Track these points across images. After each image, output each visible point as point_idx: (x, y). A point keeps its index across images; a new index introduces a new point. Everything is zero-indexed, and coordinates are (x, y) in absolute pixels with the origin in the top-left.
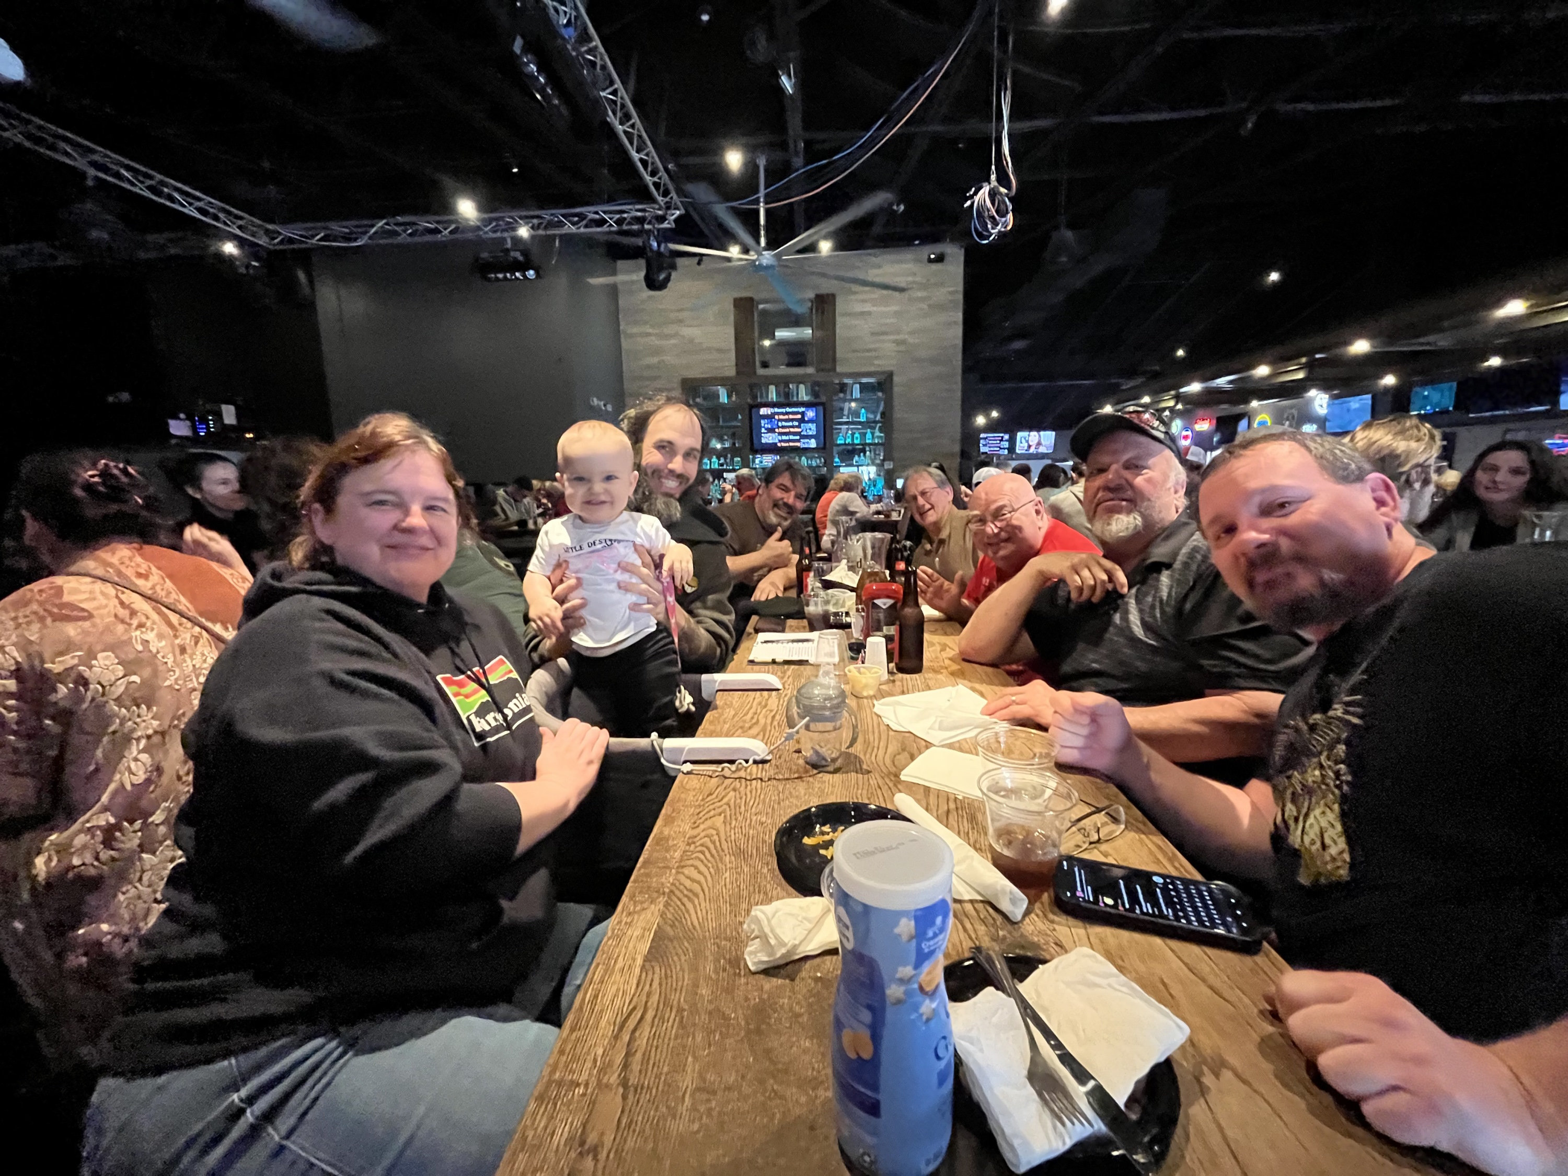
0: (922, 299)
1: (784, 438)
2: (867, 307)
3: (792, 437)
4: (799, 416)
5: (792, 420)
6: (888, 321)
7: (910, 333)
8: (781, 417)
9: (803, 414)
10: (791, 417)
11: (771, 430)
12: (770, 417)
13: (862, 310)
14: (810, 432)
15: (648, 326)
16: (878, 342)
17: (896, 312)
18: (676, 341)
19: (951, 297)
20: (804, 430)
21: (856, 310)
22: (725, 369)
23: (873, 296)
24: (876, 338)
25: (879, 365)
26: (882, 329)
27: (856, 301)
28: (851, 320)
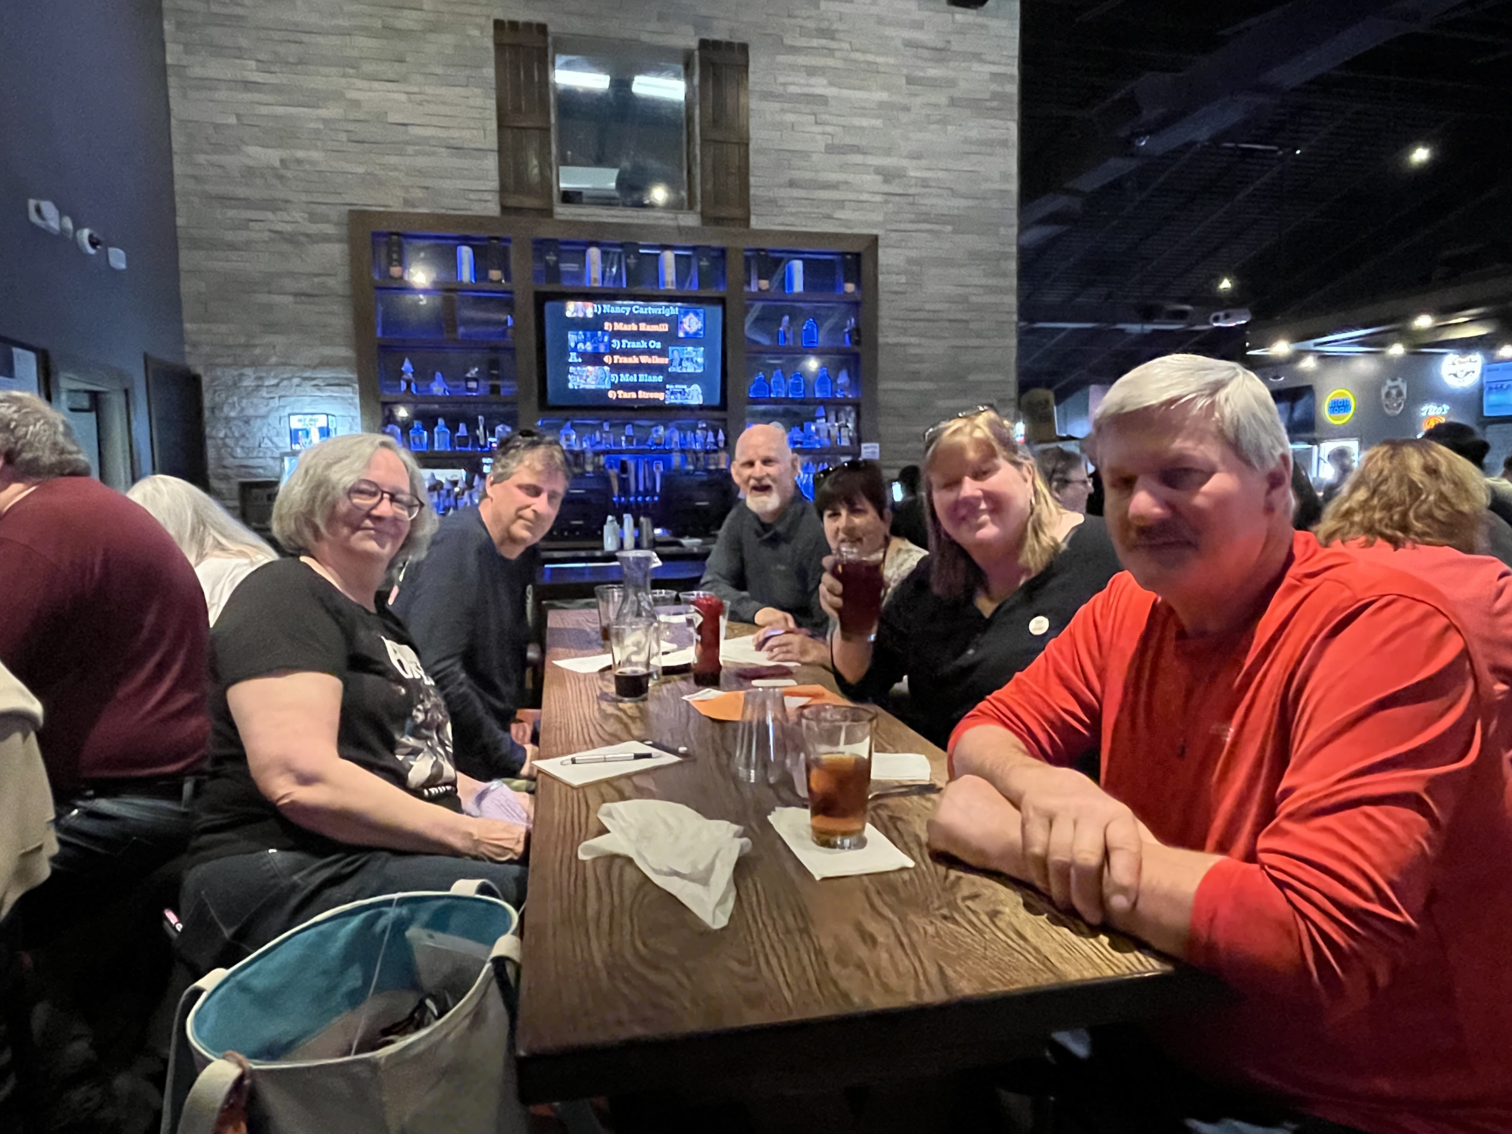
0: (933, 84)
1: (625, 378)
2: (820, 86)
3: (643, 378)
4: (664, 328)
5: (647, 335)
6: (864, 122)
7: (912, 156)
8: (619, 326)
9: (675, 322)
10: (643, 327)
11: (595, 359)
12: (591, 326)
13: (806, 90)
14: (689, 368)
15: (252, 64)
16: (843, 167)
17: (881, 105)
18: (332, 111)
19: (994, 87)
20: (676, 363)
21: (792, 89)
22: (472, 196)
23: (830, 62)
24: (837, 159)
25: (846, 223)
26: (848, 140)
27: (793, 68)
28: (783, 110)
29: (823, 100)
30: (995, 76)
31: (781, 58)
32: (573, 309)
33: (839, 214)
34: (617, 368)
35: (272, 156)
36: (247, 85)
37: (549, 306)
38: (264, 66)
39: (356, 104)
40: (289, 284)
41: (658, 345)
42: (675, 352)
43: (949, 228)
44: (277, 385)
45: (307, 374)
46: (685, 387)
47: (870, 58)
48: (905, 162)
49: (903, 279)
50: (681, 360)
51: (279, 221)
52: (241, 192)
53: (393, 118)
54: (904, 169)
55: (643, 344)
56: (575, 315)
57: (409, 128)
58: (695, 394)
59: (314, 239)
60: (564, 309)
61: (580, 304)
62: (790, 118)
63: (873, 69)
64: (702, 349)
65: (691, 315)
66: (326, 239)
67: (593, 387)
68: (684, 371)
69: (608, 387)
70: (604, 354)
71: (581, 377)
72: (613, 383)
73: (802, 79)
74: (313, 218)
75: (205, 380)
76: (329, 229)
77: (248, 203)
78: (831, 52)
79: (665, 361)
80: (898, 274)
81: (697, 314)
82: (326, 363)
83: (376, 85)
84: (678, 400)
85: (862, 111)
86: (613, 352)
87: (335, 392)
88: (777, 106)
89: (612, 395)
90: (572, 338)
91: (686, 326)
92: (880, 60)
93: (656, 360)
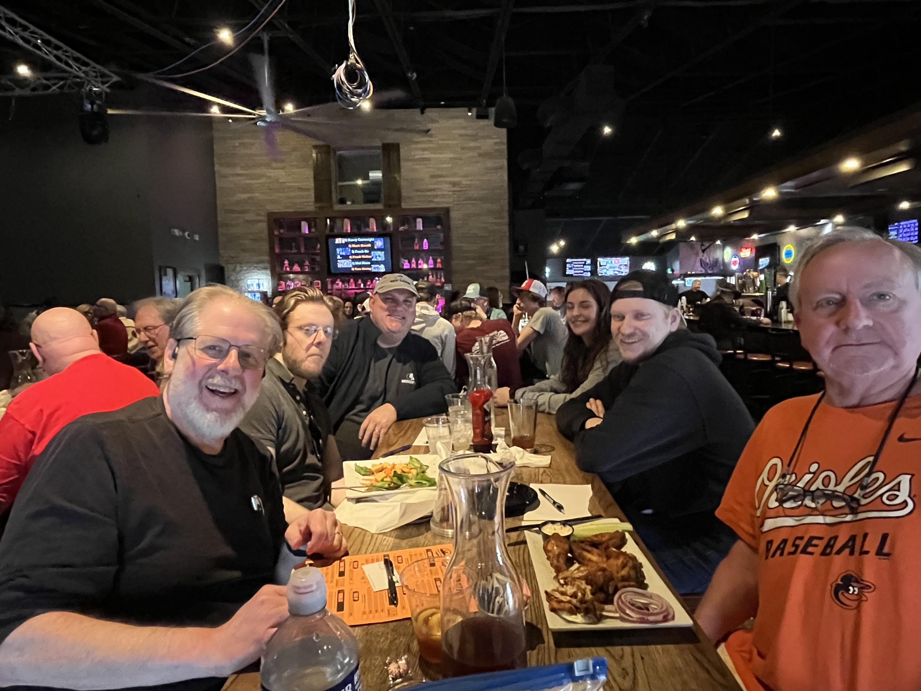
0: (472, 149)
1: (357, 263)
3: (364, 263)
4: (369, 245)
5: (364, 248)
7: (464, 176)
8: (354, 246)
9: (372, 243)
10: (362, 246)
11: (345, 257)
12: (344, 246)
13: (422, 156)
15: (239, 168)
16: (437, 183)
17: (451, 158)
18: (263, 180)
19: (497, 147)
21: (417, 157)
22: (306, 204)
23: (431, 145)
24: (435, 180)
25: (438, 203)
26: (439, 173)
27: (417, 149)
28: (413, 165)
29: (429, 159)
30: (496, 143)
31: (413, 146)
32: (338, 241)
33: (435, 200)
34: (353, 260)
35: (245, 196)
36: (238, 175)
37: (330, 240)
38: (242, 168)
39: (270, 177)
40: (249, 237)
43: (479, 202)
44: (247, 269)
45: (256, 265)
47: (446, 142)
48: (460, 179)
49: (460, 222)
51: (247, 217)
52: (236, 208)
53: (281, 181)
54: (461, 181)
55: (362, 252)
57: (286, 183)
58: (382, 268)
59: (257, 222)
60: (335, 241)
63: (447, 147)
66: (261, 221)
70: (349, 256)
73: (420, 153)
74: (257, 215)
75: (226, 269)
76: (262, 218)
77: (238, 212)
78: (430, 142)
80: (458, 220)
82: (261, 262)
85: (443, 161)
86: (352, 254)
87: (264, 271)
88: (411, 163)
89: (353, 269)
90: (338, 250)
92: (450, 142)
93: (367, 257)
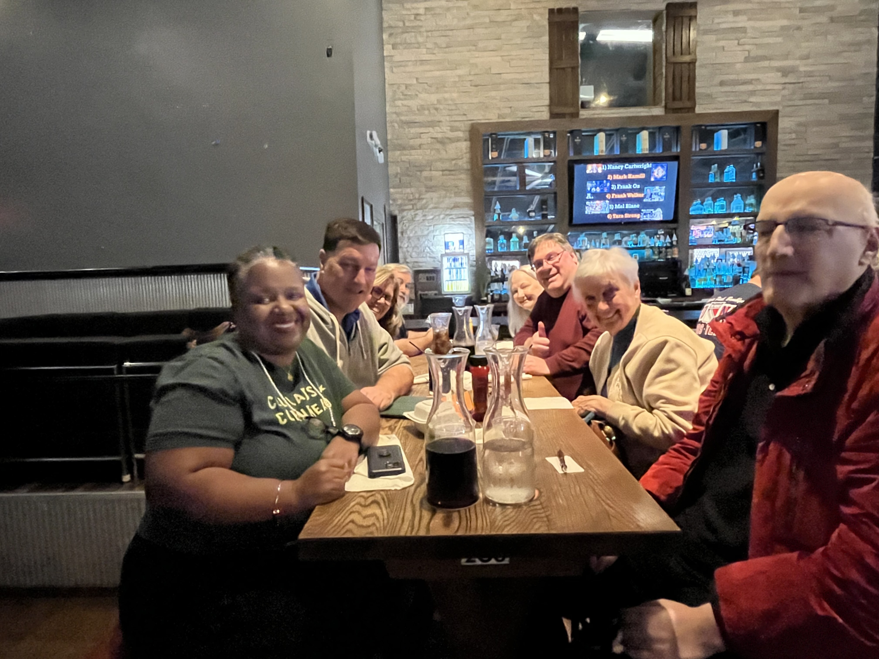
0: (818, 10)
1: (618, 206)
2: (742, 21)
3: (628, 206)
4: (642, 176)
5: (632, 181)
6: (771, 40)
7: (802, 58)
8: (617, 177)
9: (649, 172)
10: (630, 176)
11: (600, 196)
12: (599, 179)
13: (733, 25)
14: (656, 199)
15: (424, 51)
16: (755, 70)
17: (783, 28)
19: (862, 7)
20: (648, 196)
21: (724, 26)
22: (534, 109)
23: (748, 6)
24: (750, 65)
25: (755, 104)
26: (759, 53)
27: (725, 12)
28: (718, 40)
29: (743, 30)
31: (719, 8)
32: (591, 168)
33: (753, 99)
34: (614, 201)
35: (433, 98)
36: (422, 62)
37: (577, 168)
38: (430, 51)
39: (475, 65)
40: (439, 165)
41: (638, 186)
42: (648, 190)
43: (826, 101)
44: (433, 219)
45: (448, 212)
46: (652, 210)
49: (794, 136)
50: (652, 194)
51: (436, 132)
52: (418, 118)
53: (494, 71)
54: (798, 66)
55: (629, 187)
56: (591, 172)
57: (502, 75)
58: (658, 214)
59: (452, 140)
60: (585, 169)
61: (595, 165)
62: (722, 43)
63: (777, 7)
64: (664, 187)
65: (659, 168)
66: (458, 140)
67: (599, 213)
68: (653, 200)
69: (608, 212)
70: (606, 193)
71: (592, 207)
72: (610, 210)
73: (730, 18)
74: (453, 129)
75: (399, 218)
76: (460, 134)
77: (421, 125)
79: (642, 195)
80: (790, 133)
81: (662, 167)
82: (456, 206)
83: (486, 54)
84: (648, 218)
85: (770, 33)
86: (611, 191)
87: (461, 221)
88: (713, 37)
89: (609, 217)
90: (589, 185)
91: (655, 174)
93: (637, 195)
